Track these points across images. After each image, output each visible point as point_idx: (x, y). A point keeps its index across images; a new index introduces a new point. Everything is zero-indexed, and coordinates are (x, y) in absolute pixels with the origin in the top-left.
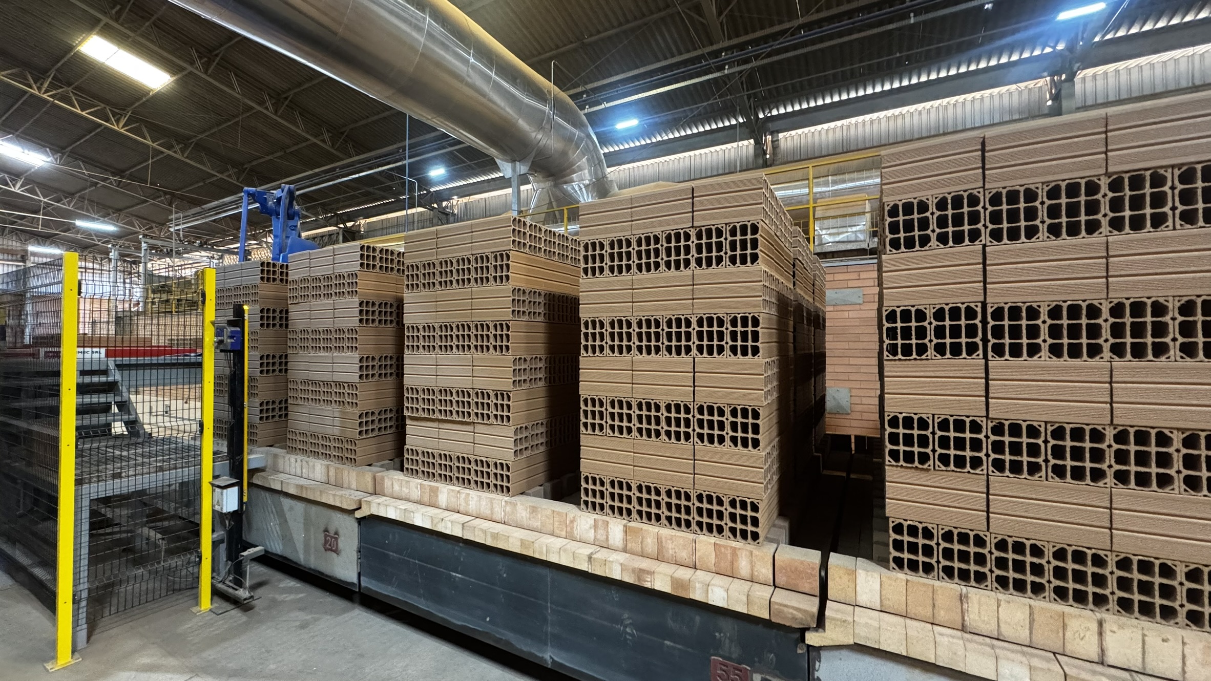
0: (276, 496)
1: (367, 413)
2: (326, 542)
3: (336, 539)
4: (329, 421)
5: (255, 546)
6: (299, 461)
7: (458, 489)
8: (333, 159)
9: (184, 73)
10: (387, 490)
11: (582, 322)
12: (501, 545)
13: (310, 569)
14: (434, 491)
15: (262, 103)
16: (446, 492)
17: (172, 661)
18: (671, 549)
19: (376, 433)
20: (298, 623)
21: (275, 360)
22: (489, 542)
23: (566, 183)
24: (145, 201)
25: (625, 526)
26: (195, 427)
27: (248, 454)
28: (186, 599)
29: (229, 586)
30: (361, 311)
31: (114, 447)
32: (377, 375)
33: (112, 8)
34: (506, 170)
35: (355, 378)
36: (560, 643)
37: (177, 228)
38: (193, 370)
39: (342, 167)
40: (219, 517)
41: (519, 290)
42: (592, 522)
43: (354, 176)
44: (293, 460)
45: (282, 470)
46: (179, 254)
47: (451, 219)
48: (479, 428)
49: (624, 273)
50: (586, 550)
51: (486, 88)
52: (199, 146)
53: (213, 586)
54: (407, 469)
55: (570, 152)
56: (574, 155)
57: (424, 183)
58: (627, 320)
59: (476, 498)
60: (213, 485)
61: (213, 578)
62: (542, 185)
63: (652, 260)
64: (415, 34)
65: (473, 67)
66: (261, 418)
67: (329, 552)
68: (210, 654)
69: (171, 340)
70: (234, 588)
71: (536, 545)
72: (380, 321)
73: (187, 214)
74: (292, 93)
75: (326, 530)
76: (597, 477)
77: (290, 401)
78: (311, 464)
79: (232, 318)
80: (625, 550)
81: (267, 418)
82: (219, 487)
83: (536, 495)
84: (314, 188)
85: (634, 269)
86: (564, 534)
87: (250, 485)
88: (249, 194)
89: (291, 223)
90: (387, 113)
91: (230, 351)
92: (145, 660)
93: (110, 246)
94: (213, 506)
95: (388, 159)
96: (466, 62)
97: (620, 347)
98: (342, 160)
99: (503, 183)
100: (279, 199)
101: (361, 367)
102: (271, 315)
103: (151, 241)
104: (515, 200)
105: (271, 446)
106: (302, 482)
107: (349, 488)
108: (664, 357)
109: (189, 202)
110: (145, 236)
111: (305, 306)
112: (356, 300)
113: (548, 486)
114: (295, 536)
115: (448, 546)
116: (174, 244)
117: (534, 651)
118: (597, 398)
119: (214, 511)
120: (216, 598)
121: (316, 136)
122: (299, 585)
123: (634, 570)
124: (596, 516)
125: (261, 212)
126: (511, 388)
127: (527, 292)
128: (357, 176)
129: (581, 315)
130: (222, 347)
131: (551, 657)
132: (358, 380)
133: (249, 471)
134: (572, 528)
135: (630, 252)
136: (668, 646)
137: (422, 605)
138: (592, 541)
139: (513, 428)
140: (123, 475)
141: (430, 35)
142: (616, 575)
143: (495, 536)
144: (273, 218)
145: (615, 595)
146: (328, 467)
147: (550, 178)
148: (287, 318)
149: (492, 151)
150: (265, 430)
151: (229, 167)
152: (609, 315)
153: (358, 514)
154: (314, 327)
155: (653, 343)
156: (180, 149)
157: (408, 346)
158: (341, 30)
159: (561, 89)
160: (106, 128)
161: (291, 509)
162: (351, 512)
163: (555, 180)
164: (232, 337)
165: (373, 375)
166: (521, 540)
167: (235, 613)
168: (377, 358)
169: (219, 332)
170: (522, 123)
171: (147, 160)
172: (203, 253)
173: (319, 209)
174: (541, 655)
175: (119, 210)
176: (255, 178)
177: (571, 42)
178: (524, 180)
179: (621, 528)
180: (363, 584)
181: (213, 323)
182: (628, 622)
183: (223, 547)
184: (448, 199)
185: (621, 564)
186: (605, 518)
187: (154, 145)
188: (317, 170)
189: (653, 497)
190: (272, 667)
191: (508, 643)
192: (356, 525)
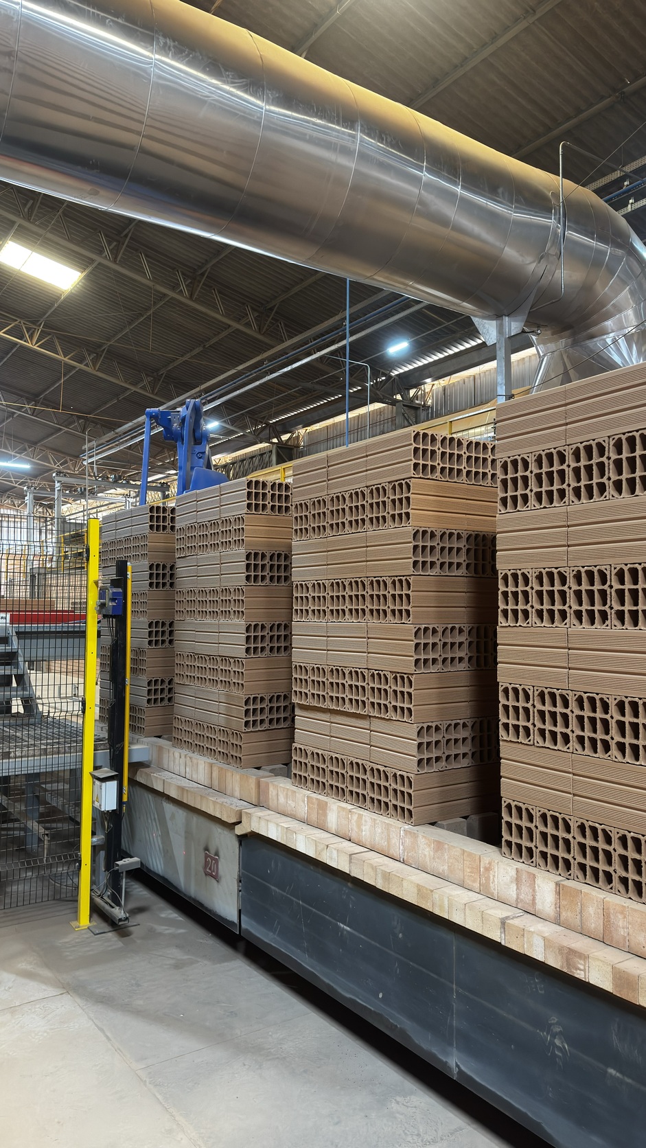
0: (158, 799)
1: (255, 699)
2: (206, 863)
3: (217, 861)
4: (214, 706)
5: (131, 857)
6: (183, 757)
7: (350, 807)
8: (261, 347)
9: (94, 266)
10: (272, 803)
11: (500, 577)
12: (394, 891)
13: (190, 897)
14: (323, 807)
15: (175, 287)
16: (337, 811)
17: (46, 973)
18: (622, 927)
19: (266, 725)
20: (172, 962)
21: (165, 629)
22: (380, 885)
23: (592, 337)
24: (60, 429)
25: (557, 884)
26: (77, 706)
27: (131, 743)
28: (68, 911)
29: (107, 903)
30: (248, 566)
31: (10, 726)
32: (268, 649)
33: (25, 205)
34: (489, 331)
35: (240, 651)
36: (470, 1047)
37: (90, 461)
38: (77, 640)
39: (271, 359)
40: (100, 817)
41: (424, 532)
42: (513, 873)
43: (286, 370)
44: (177, 755)
45: (165, 767)
46: (93, 493)
47: (423, 415)
48: (376, 724)
49: (555, 504)
50: (500, 912)
51: (451, 212)
52: (112, 354)
53: (92, 900)
54: (295, 774)
55: (598, 285)
56: (603, 289)
57: (381, 365)
58: (559, 573)
59: (369, 823)
60: (94, 777)
61: (91, 890)
62: (552, 346)
63: (595, 480)
64: (343, 161)
65: (429, 186)
66: (149, 701)
67: (209, 878)
68: (83, 975)
69: (75, 603)
70: (110, 905)
71: (436, 896)
72: (272, 578)
73: (101, 442)
74: (209, 265)
75: (207, 849)
76: (524, 807)
77: (176, 680)
78: (195, 761)
79: (114, 577)
80: (557, 921)
81: (156, 700)
82: (99, 779)
83: (454, 829)
84: (238, 392)
85: (570, 494)
86: (476, 885)
87: (132, 782)
88: (151, 417)
89: (198, 449)
90: (313, 279)
91: (113, 617)
92: (23, 965)
93: (25, 488)
94: (93, 802)
95: (328, 337)
96: (416, 180)
97: (551, 613)
98: (273, 347)
99: (484, 353)
100: (183, 419)
101: (248, 638)
102: (161, 572)
103: (64, 479)
104: (501, 379)
105: (159, 737)
106: (185, 783)
107: (232, 796)
108: (613, 629)
109: (102, 425)
110: (59, 473)
111: (191, 561)
112: (242, 551)
113: (475, 819)
114: (175, 853)
115: (333, 885)
116: (87, 483)
117: (434, 1050)
118: (520, 689)
119: (94, 809)
120: (95, 916)
121: (238, 320)
122: (181, 919)
123: (561, 949)
124: (520, 866)
125: (166, 438)
126: (412, 669)
127: (438, 534)
128: (289, 368)
129: (498, 566)
130: (104, 611)
131: (457, 1066)
132: (244, 655)
133: (130, 764)
134: (488, 879)
135: (563, 471)
136: (611, 1075)
137: (307, 963)
138: (513, 902)
139: (415, 728)
140: (12, 755)
141: (363, 157)
142: (538, 953)
143: (387, 876)
144: (178, 444)
145: (539, 985)
146: (211, 765)
147: (567, 333)
148: (172, 576)
149: (467, 307)
150: (151, 716)
151: (143, 375)
152: (535, 565)
153: (239, 830)
154: (201, 587)
155: (597, 607)
156: (92, 360)
157: (296, 610)
158: (247, 183)
159: (577, 181)
160: (22, 346)
161: (173, 817)
162: (232, 826)
163: (573, 335)
164: (113, 600)
165: (263, 649)
166: (418, 885)
167: (111, 936)
168: (268, 627)
169: (102, 595)
170: (511, 254)
171: (60, 379)
172: (120, 491)
173: (248, 420)
174: (444, 1060)
175: (34, 443)
176: (171, 387)
177: (602, 98)
178: (518, 343)
179: (552, 886)
180: (243, 926)
181: (96, 583)
182: (557, 1029)
183: (102, 854)
184: (417, 385)
185: (544, 939)
186: (532, 870)
187: (66, 359)
188: (240, 367)
189: (602, 845)
190: (141, 1002)
191: (403, 1032)
192: (236, 844)
